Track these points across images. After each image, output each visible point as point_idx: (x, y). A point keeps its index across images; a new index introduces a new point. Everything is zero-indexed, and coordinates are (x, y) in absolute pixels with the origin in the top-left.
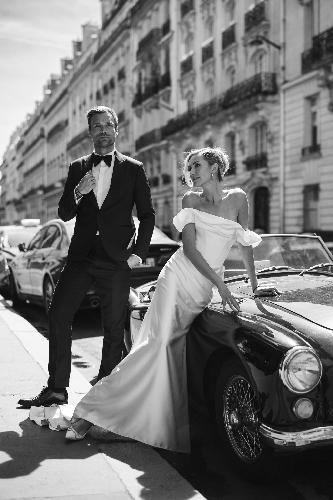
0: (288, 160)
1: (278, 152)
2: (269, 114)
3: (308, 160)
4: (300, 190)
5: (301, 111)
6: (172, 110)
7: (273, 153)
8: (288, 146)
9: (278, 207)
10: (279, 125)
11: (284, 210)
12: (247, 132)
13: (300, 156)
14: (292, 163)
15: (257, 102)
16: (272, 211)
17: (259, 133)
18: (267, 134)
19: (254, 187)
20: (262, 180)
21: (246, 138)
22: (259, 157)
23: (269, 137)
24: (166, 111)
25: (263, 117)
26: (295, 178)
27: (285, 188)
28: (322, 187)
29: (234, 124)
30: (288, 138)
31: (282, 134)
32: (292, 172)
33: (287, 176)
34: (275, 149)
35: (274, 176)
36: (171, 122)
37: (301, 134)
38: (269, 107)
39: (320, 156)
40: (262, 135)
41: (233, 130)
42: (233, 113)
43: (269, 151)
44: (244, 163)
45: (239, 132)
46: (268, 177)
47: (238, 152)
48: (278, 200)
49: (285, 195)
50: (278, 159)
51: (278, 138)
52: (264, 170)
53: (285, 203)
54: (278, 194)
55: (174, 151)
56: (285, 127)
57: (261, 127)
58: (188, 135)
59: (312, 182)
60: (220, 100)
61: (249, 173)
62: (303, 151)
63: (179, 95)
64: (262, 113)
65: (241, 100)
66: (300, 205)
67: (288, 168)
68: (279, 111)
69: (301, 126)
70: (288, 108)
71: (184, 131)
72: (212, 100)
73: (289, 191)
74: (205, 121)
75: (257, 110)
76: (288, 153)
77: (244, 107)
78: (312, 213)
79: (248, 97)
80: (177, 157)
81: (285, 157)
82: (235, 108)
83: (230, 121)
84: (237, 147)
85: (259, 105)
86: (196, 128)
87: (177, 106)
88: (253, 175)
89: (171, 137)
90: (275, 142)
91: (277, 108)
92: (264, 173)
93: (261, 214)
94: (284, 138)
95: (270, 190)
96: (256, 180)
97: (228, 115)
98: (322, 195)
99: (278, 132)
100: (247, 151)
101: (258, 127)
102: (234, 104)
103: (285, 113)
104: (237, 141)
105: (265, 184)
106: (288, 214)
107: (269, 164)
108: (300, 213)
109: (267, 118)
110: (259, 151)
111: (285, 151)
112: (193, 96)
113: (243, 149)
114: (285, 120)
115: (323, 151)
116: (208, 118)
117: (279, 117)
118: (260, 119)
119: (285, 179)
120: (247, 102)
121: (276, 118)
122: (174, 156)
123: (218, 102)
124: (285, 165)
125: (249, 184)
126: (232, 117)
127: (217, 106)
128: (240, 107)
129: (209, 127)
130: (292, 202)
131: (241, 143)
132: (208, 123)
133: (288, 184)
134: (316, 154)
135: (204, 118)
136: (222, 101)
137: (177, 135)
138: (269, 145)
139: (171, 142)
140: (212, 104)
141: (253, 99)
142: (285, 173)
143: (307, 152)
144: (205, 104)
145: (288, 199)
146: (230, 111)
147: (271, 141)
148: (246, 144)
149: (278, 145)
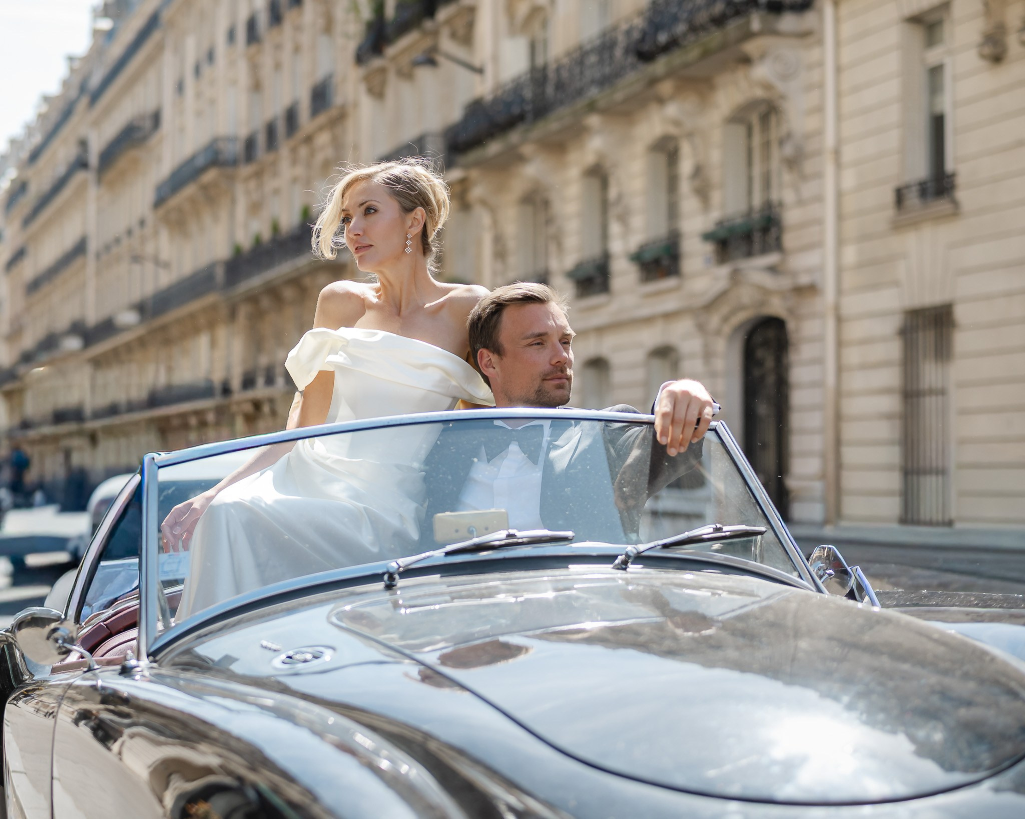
0: (851, 227)
1: (819, 199)
2: (785, 77)
3: (915, 224)
4: (892, 324)
5: (892, 62)
6: (479, 71)
7: (801, 203)
8: (849, 179)
9: (819, 384)
10: (819, 109)
11: (839, 394)
12: (717, 136)
13: (890, 212)
14: (864, 238)
15: (749, 35)
16: (799, 398)
17: (757, 140)
18: (781, 142)
19: (742, 317)
20: (766, 292)
21: (715, 156)
22: (756, 216)
23: (788, 150)
24: (463, 74)
25: (768, 87)
26: (875, 286)
27: (839, 320)
28: (961, 313)
29: (672, 110)
30: (849, 153)
31: (829, 140)
32: (861, 265)
33: (849, 280)
34: (809, 189)
35: (804, 280)
36: (476, 108)
37: (893, 139)
38: (786, 50)
39: (956, 211)
40: (766, 145)
41: (672, 130)
42: (670, 74)
43: (788, 196)
44: (708, 237)
45: (690, 135)
46: (785, 283)
47: (689, 203)
48: (819, 361)
49: (840, 344)
50: (819, 222)
51: (819, 153)
52: (772, 258)
53: (840, 369)
54: (821, 339)
55: (484, 203)
56: (839, 118)
57: (765, 119)
58: (527, 149)
59: (930, 298)
60: (628, 33)
61: (724, 271)
62: (900, 196)
63: (503, 21)
64: (761, 71)
65: (694, 29)
66: (892, 377)
67: (850, 254)
68: (821, 64)
69: (893, 114)
70: (847, 55)
71: (514, 137)
72: (604, 35)
73: (855, 330)
74: (581, 103)
75: (746, 61)
76: (850, 204)
77: (706, 54)
78: (929, 403)
79: (719, 21)
80: (495, 223)
81: (840, 217)
82: (676, 58)
83: (661, 101)
84: (685, 187)
85: (751, 47)
86: (552, 125)
87: (496, 58)
88: (735, 277)
89: (473, 156)
90: (809, 166)
91: (814, 54)
92: (773, 270)
93: (763, 409)
94: (837, 153)
95: (791, 325)
96: (746, 295)
97: (653, 81)
98: (962, 341)
99: (819, 133)
100: (716, 197)
101: (755, 119)
102: (673, 45)
103: (839, 70)
104: (686, 166)
105: (776, 307)
106: (852, 406)
107: (789, 240)
108: (891, 403)
109: (780, 86)
110: (757, 201)
111: (839, 195)
112: (545, 24)
113: (703, 193)
114: (838, 95)
115: (962, 195)
116: (593, 92)
117: (821, 86)
118: (759, 93)
119: (839, 292)
120: (715, 37)
121: (809, 88)
122: (484, 218)
123: (622, 40)
124: (840, 242)
125: (724, 309)
126: (666, 87)
127: (618, 52)
128: (693, 53)
129: (594, 120)
130: (865, 367)
131: (698, 171)
132: (592, 107)
133: (852, 304)
134: (942, 206)
135: (580, 92)
136: (636, 35)
137: (494, 148)
138: (787, 177)
139: (474, 174)
140: (606, 46)
141: (733, 26)
142: (840, 270)
143: (913, 199)
144: (580, 48)
145: (853, 356)
146: (660, 66)
147: (793, 163)
148: (715, 175)
149: (819, 175)
